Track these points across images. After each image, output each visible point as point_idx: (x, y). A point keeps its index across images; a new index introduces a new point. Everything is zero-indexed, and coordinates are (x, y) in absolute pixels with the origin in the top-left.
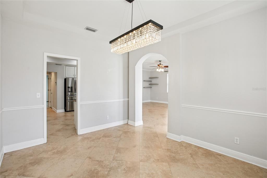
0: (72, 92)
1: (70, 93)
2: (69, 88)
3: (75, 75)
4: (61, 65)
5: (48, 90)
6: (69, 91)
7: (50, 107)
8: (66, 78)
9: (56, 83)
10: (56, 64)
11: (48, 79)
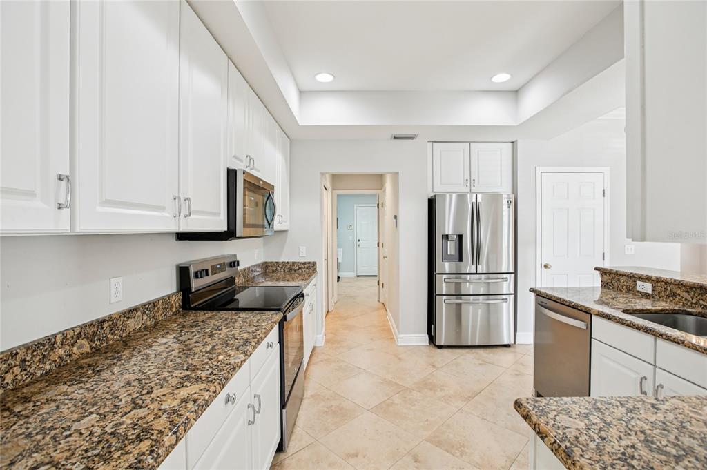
0: (461, 259)
1: (450, 266)
2: (449, 242)
3: (472, 181)
4: (412, 138)
5: (378, 243)
6: (449, 253)
7: (382, 305)
8: (435, 196)
9: (395, 217)
10: (395, 138)
11: (378, 207)
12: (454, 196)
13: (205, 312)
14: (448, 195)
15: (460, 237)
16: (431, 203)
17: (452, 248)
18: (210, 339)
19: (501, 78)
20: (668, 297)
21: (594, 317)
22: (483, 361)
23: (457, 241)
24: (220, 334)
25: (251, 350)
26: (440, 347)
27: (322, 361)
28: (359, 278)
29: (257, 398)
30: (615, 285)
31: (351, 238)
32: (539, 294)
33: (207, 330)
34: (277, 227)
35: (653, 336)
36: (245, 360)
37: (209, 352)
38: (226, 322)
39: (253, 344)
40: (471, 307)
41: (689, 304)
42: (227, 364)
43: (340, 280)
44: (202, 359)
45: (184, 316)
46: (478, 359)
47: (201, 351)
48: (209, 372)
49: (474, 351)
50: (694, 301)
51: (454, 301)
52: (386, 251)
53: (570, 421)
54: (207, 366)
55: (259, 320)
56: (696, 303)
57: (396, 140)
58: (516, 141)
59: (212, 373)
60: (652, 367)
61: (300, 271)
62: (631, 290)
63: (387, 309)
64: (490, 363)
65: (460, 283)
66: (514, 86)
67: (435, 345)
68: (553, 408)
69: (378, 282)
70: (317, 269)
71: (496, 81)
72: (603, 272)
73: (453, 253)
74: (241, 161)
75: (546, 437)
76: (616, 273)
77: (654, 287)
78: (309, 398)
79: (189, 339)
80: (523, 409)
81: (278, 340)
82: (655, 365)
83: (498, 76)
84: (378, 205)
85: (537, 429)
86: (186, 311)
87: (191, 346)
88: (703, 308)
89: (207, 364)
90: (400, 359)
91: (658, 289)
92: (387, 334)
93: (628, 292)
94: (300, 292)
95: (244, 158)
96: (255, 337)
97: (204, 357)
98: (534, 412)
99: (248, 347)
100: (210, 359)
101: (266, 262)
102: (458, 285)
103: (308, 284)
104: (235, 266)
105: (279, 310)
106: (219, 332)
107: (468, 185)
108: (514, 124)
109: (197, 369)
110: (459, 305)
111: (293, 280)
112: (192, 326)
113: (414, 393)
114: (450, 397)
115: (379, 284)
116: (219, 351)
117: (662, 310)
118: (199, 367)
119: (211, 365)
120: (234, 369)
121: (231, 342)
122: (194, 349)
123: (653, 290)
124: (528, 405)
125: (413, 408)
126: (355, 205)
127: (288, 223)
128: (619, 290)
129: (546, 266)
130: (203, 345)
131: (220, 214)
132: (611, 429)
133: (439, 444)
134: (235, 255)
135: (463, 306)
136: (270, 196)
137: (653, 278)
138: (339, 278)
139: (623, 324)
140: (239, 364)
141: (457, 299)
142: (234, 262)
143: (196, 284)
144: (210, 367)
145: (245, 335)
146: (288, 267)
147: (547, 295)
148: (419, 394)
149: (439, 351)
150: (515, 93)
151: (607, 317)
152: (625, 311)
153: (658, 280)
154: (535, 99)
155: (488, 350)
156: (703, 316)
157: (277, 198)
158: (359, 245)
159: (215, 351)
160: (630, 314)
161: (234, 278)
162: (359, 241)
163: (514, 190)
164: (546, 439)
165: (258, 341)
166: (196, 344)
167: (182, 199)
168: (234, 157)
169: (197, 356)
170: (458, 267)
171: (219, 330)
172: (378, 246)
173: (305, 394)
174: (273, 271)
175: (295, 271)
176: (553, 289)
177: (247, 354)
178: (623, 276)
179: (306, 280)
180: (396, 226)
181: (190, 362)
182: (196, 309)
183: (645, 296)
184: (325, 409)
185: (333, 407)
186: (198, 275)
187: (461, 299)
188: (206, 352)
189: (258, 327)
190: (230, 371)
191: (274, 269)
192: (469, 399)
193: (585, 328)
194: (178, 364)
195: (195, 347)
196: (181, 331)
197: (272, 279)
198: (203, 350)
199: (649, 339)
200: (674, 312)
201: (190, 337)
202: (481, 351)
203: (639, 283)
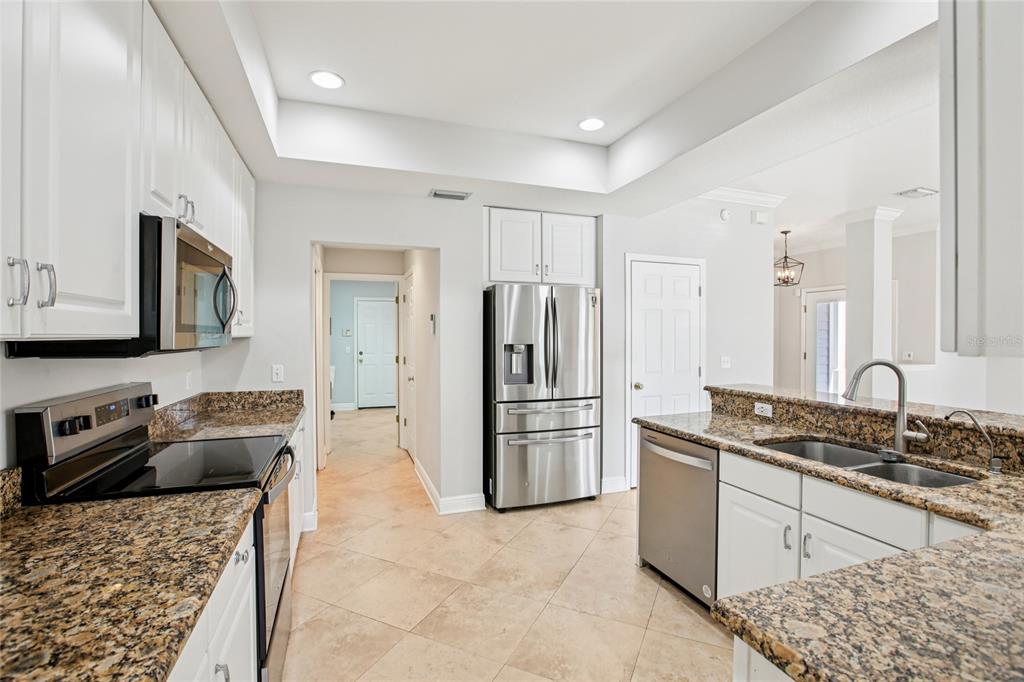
0: (530, 380)
2: (514, 356)
3: (544, 268)
4: (461, 198)
5: (397, 358)
6: (514, 372)
7: (402, 452)
8: (494, 287)
9: (432, 317)
10: (436, 195)
11: (397, 301)
12: (516, 287)
13: (85, 504)
14: (507, 286)
15: (530, 348)
16: (489, 297)
17: (518, 364)
18: (105, 570)
19: (592, 125)
20: (790, 420)
21: (721, 453)
22: (564, 524)
23: (525, 355)
24: (130, 553)
25: (211, 580)
26: (502, 511)
27: (317, 557)
28: (362, 412)
29: (221, 674)
30: (729, 408)
31: (348, 349)
32: (645, 426)
33: (96, 548)
34: (236, 330)
35: (798, 474)
36: (201, 608)
37: (108, 604)
38: (141, 523)
39: (215, 565)
40: (538, 449)
41: (814, 427)
42: (163, 628)
43: (335, 416)
44: (92, 626)
45: (28, 519)
46: (558, 523)
47: (86, 604)
48: (116, 659)
49: (550, 510)
50: (819, 424)
51: (517, 441)
52: (412, 369)
53: (804, 628)
54: (110, 644)
55: (215, 509)
56: (821, 427)
57: (438, 200)
58: (601, 216)
59: (126, 658)
60: (797, 513)
61: (274, 406)
62: (748, 414)
63: (416, 460)
64: (573, 526)
65: (525, 414)
66: (605, 140)
67: (495, 508)
68: (771, 608)
69: (398, 417)
70: (305, 403)
71: (583, 128)
72: (714, 392)
73: (520, 372)
74: (170, 204)
75: (787, 663)
76: (731, 393)
77: (774, 409)
78: (301, 630)
79: (48, 578)
80: (732, 618)
81: (252, 542)
82: (800, 510)
83: (587, 121)
84: (397, 298)
85: (768, 652)
86: (32, 508)
87: (56, 597)
88: (828, 433)
89: (107, 636)
90: (446, 537)
91: (779, 411)
92: (420, 498)
93: (744, 416)
94: (283, 445)
95: (174, 199)
96: (215, 549)
97: (98, 620)
98: (752, 622)
99: (205, 576)
100: (116, 622)
101: (208, 394)
102: (522, 417)
103: (294, 429)
104: (148, 405)
105: (255, 484)
106: (126, 548)
107: (539, 272)
108: (603, 192)
109: (83, 656)
110: (524, 447)
111: (263, 422)
112: (54, 542)
113: (477, 589)
114: (530, 586)
115: (398, 421)
116: (135, 596)
117: (791, 438)
118: (86, 649)
119: (120, 638)
120: (181, 636)
121: (161, 570)
122: (66, 601)
123: (774, 413)
124: (737, 612)
125: (480, 613)
126: (356, 299)
127: (251, 324)
128: (733, 414)
129: (637, 387)
130: (91, 588)
131: (123, 303)
132: (857, 630)
133: (528, 667)
134: (149, 384)
135: (530, 448)
136: (224, 273)
137: (774, 398)
138: (332, 413)
139: (762, 460)
140: (190, 622)
141: (520, 438)
142: (147, 398)
143: (58, 448)
144: (118, 644)
145: (192, 548)
146: (252, 400)
147: (658, 426)
148: (485, 589)
149: (501, 516)
150: (606, 150)
151: (741, 453)
152: (757, 443)
153: (779, 401)
154: (634, 160)
155: (569, 508)
156: (830, 442)
157: (237, 277)
158: (361, 361)
159: (123, 600)
160: (760, 445)
161: (147, 426)
162: (361, 353)
163: (599, 283)
164: (787, 669)
165: (224, 557)
166: (71, 588)
167: (32, 266)
168: (155, 193)
169: (77, 619)
170: (521, 391)
171: (127, 544)
172: (397, 361)
173: (294, 624)
174: (222, 409)
175: (264, 406)
176: (660, 417)
177: (203, 592)
178: (739, 396)
179: (291, 421)
180: (434, 332)
181: (60, 639)
182: (58, 500)
183: (765, 420)
184: (335, 645)
185: (348, 640)
186: (64, 429)
187: (526, 438)
188: (103, 605)
189: (218, 526)
190: (173, 645)
191: (224, 405)
192: (557, 584)
193: (710, 468)
194: (24, 651)
195: (70, 595)
196: (24, 559)
197: (221, 422)
198: (94, 601)
199: (794, 476)
200: (802, 439)
201: (53, 572)
202: (558, 510)
203: (758, 405)
